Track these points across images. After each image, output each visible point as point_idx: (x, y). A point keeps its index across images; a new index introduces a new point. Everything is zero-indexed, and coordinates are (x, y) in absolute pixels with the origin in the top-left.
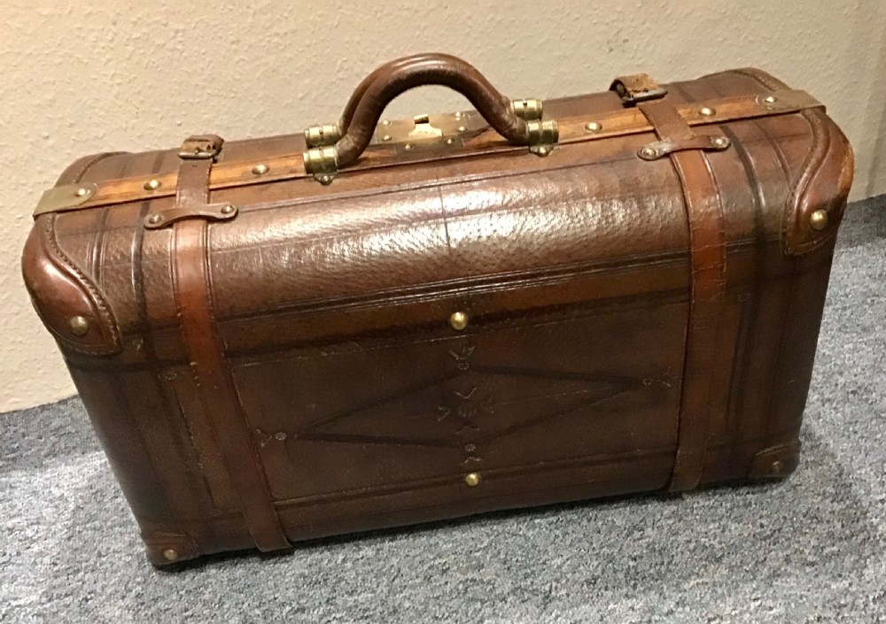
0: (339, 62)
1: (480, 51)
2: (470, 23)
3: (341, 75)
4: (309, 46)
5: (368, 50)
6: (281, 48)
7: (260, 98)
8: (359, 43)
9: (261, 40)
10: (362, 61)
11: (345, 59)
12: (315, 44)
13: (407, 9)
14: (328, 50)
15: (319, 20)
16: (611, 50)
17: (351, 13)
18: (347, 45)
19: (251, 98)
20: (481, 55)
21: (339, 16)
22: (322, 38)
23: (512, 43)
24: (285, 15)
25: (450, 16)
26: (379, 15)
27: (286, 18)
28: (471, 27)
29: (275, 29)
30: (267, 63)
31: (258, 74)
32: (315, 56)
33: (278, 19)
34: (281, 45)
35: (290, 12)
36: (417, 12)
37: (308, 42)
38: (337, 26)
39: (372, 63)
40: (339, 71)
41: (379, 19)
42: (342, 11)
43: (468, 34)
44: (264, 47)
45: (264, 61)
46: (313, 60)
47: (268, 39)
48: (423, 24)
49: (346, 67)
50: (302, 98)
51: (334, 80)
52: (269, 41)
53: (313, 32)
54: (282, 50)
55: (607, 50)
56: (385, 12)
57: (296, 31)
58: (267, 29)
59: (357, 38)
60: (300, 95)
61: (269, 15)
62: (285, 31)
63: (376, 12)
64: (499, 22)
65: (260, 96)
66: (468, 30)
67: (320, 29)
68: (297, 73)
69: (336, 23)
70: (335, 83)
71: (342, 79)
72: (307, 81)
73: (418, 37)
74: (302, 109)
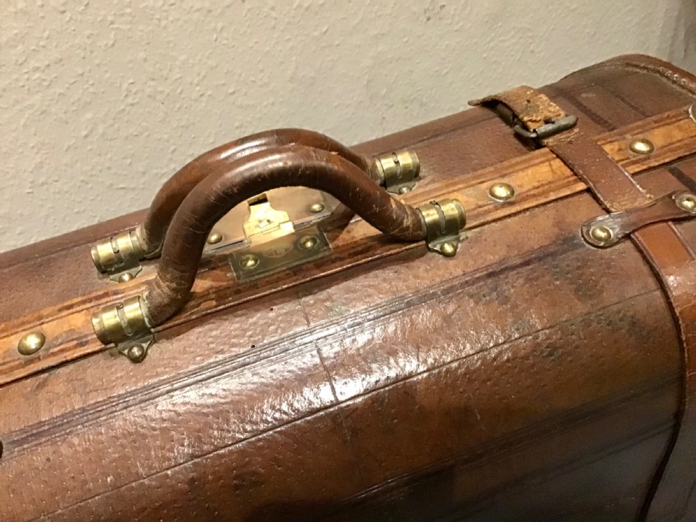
0: (125, 86)
1: (290, 44)
2: (274, 14)
3: (130, 100)
4: (82, 75)
5: (158, 66)
6: (46, 83)
7: (33, 147)
8: (145, 60)
9: (17, 80)
10: (153, 80)
11: (131, 81)
12: (90, 71)
13: (198, 10)
14: (108, 75)
15: (89, 42)
16: (429, 19)
17: (129, 26)
18: (131, 65)
19: (21, 150)
20: (292, 48)
21: (113, 33)
22: (97, 62)
23: (325, 29)
24: (42, 43)
25: (249, 10)
26: (164, 23)
27: (44, 47)
28: (275, 19)
29: (33, 63)
30: (32, 106)
31: (22, 121)
32: (92, 85)
33: (34, 50)
34: (45, 80)
35: (47, 38)
36: (210, 11)
37: (80, 72)
38: (113, 45)
39: (166, 79)
40: (126, 96)
41: (165, 28)
42: (115, 26)
43: (274, 28)
44: (23, 86)
45: (27, 103)
46: (92, 90)
47: (26, 76)
48: (220, 25)
49: (134, 90)
50: (86, 136)
51: (122, 107)
52: (28, 79)
53: (84, 58)
54: (48, 86)
55: (425, 20)
56: (171, 19)
57: (61, 60)
58: (21, 64)
59: (142, 55)
60: (84, 133)
61: (20, 48)
62: (47, 63)
63: (159, 20)
64: (307, 9)
65: (31, 145)
66: (273, 23)
67: (92, 52)
68: (74, 108)
69: (111, 42)
70: (124, 110)
71: (132, 105)
72: (89, 115)
73: (216, 40)
74: (89, 147)
